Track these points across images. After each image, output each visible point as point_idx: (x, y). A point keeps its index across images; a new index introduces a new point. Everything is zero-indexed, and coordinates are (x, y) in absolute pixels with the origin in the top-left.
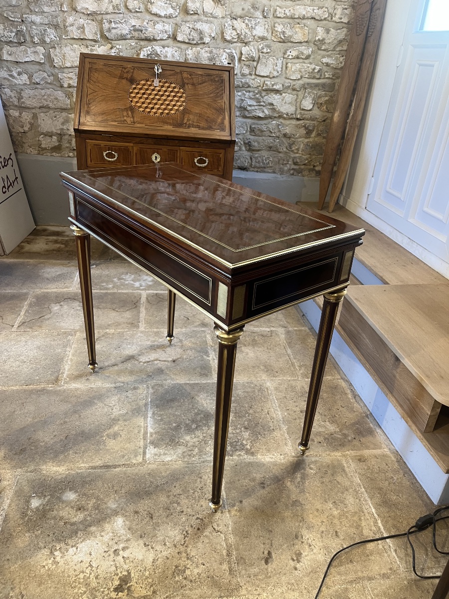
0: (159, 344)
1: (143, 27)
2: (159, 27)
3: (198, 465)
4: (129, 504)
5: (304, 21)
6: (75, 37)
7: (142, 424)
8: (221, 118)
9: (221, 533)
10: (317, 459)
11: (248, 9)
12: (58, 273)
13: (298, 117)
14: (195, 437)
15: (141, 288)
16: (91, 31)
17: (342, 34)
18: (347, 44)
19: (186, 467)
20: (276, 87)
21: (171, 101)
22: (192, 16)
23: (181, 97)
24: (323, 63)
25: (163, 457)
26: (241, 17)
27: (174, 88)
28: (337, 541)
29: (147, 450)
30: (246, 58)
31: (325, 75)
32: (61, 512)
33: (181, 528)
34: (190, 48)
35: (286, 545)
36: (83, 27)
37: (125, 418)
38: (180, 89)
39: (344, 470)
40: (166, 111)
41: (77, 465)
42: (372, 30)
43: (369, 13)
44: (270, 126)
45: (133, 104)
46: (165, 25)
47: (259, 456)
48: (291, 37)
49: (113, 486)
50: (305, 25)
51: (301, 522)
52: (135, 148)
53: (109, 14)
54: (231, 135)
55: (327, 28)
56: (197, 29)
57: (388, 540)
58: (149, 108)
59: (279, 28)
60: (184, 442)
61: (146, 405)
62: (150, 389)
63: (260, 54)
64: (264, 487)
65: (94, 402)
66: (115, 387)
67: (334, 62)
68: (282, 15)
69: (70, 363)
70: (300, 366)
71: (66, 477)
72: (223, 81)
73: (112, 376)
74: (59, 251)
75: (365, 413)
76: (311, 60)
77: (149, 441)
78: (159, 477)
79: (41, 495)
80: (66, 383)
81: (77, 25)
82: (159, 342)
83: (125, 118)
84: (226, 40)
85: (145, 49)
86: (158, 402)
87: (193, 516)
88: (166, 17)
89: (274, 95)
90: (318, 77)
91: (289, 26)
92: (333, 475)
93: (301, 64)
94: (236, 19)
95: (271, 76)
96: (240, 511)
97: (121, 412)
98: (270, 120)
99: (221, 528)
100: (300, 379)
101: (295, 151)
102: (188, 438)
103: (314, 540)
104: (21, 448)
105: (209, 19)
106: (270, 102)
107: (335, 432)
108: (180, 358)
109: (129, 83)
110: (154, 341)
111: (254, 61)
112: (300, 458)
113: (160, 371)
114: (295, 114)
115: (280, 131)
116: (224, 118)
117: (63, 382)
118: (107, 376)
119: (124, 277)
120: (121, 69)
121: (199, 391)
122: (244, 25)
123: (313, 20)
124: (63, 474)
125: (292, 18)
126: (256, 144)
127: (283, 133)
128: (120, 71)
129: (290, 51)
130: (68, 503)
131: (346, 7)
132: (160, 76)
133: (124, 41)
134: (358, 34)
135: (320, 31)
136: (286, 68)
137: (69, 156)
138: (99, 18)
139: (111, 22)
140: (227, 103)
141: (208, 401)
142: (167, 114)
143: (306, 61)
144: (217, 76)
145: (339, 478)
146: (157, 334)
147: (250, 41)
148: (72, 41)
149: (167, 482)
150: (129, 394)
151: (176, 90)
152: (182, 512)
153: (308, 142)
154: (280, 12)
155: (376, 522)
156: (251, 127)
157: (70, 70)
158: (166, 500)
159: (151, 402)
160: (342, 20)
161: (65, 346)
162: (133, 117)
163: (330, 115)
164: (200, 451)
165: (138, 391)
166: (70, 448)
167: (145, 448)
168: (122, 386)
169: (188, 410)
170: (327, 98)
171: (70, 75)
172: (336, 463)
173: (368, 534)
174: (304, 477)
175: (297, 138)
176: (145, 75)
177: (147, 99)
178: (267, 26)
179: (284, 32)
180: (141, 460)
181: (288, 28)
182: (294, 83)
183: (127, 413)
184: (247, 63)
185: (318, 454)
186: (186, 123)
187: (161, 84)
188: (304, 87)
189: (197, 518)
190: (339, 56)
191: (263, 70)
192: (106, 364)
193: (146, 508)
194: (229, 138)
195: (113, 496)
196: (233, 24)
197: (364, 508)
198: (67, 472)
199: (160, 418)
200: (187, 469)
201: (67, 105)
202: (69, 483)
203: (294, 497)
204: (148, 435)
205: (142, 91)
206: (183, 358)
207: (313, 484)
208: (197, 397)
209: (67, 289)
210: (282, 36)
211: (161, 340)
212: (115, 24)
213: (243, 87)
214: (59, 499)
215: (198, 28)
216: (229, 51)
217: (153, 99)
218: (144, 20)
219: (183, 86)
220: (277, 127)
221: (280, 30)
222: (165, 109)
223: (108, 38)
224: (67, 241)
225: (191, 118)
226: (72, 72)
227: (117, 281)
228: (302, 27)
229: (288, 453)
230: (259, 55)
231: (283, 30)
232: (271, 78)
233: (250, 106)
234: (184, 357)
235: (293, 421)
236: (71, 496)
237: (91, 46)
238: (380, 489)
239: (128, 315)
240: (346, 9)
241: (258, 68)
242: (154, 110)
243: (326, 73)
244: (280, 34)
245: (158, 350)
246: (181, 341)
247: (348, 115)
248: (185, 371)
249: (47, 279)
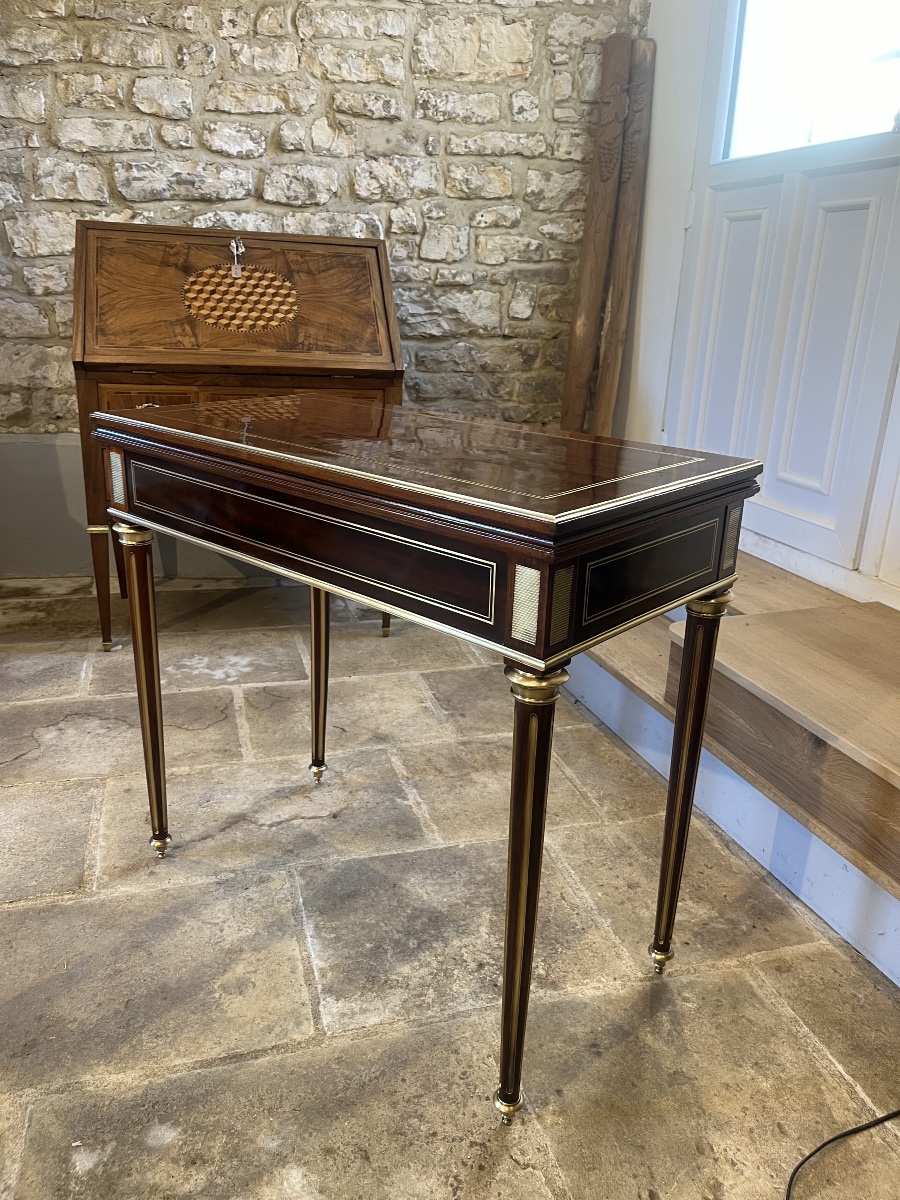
0: (293, 785)
1: (196, 176)
2: (228, 175)
3: (443, 1024)
4: (306, 1136)
5: (504, 160)
6: (58, 197)
7: (297, 952)
8: (370, 330)
9: (534, 1168)
10: (692, 978)
11: (398, 140)
12: (41, 668)
13: (507, 332)
14: (421, 966)
15: (230, 680)
16: (90, 183)
17: (574, 180)
18: (584, 198)
19: (418, 1033)
20: (462, 279)
21: (270, 303)
22: (291, 155)
23: (287, 296)
24: (543, 234)
25: (360, 1019)
26: (385, 155)
27: (273, 279)
28: (786, 1143)
29: (321, 1008)
30: (400, 228)
31: (549, 255)
32: (149, 1175)
33: (440, 1170)
34: (291, 213)
35: (682, 1173)
36: (73, 178)
37: (255, 944)
38: (284, 281)
39: (754, 995)
40: (262, 323)
41: (167, 1062)
42: (630, 170)
43: (620, 139)
44: (454, 352)
45: (193, 311)
46: (240, 171)
47: (570, 989)
48: (481, 188)
49: (261, 1100)
50: (505, 168)
51: (699, 1115)
52: (201, 395)
53: (126, 151)
54: (393, 361)
55: (546, 170)
56: (303, 178)
57: (888, 1124)
58: (226, 318)
59: (458, 174)
60: (400, 979)
61: (295, 912)
62: (297, 878)
63: (426, 220)
64: (599, 1054)
65: (176, 920)
66: (218, 883)
67: (562, 232)
68: (462, 150)
69: (103, 844)
70: (600, 799)
71: (145, 1094)
72: (365, 265)
73: (206, 861)
74: (34, 625)
75: (758, 874)
76: (521, 229)
77: (320, 987)
78: (362, 1064)
79: (93, 1142)
80: (104, 887)
81: (60, 174)
82: (293, 782)
83: (179, 338)
84: (358, 198)
85: (200, 217)
86: (320, 903)
87: (462, 1140)
88: (240, 156)
89: (458, 295)
90: (536, 258)
91: (476, 169)
92: (735, 1008)
93: (504, 237)
94: (376, 159)
95: (450, 260)
96: (562, 1112)
97: (243, 934)
98: (453, 341)
99: (532, 1157)
100: (607, 823)
101: (506, 397)
102: (406, 970)
103: (739, 1150)
104: (23, 1042)
105: (324, 159)
106: (450, 306)
107: (711, 919)
108: (346, 808)
109: (182, 274)
110: (282, 781)
111: (414, 233)
112: (657, 981)
113: (309, 840)
114: (500, 327)
115: (473, 361)
116: (376, 331)
117: (95, 885)
118: (194, 862)
119: (188, 663)
120: (163, 248)
121: (404, 870)
122: (391, 171)
123: (518, 158)
124: (137, 1086)
125: (481, 154)
126: (429, 387)
127: (479, 364)
128: (162, 253)
129: (481, 213)
130: (163, 1152)
131: (577, 131)
132: (241, 259)
133: (157, 205)
134: (605, 178)
135: (533, 177)
136: (477, 244)
137: (47, 432)
138: (106, 159)
139: (130, 166)
140: (379, 303)
141: (430, 889)
142: (264, 327)
143: (512, 231)
144: (354, 256)
145: (750, 1013)
146: (284, 766)
147: (405, 199)
148: (51, 206)
149: (383, 1073)
150: (253, 892)
151: (277, 283)
152: (435, 1134)
153: (528, 378)
154: (457, 145)
155: (852, 1092)
156: (417, 355)
157: (49, 261)
158: (389, 1112)
159: (304, 903)
160: (571, 157)
161: (86, 811)
162: (195, 336)
163: (565, 327)
164: (440, 994)
165: (271, 885)
166: (142, 1027)
167: (316, 1003)
168: (233, 879)
169: (391, 912)
170: (556, 297)
171: (48, 271)
172: (733, 982)
173: (845, 1119)
174: (677, 1020)
175: (506, 372)
176: (211, 257)
177: (220, 301)
178: (434, 171)
179: (467, 180)
180: (312, 1032)
181: (475, 173)
182: (494, 271)
183: (257, 933)
184: (402, 238)
185: (690, 968)
186: (302, 343)
187: (246, 274)
188: (513, 277)
189: (472, 1144)
190: (571, 221)
191: (431, 249)
192: (187, 837)
193: (348, 1137)
194: (390, 368)
195: (265, 1123)
196: (371, 167)
197: (818, 1064)
198: (146, 1083)
199: (333, 936)
200: (421, 1038)
201: (43, 329)
202: (156, 1106)
203: (668, 1064)
204: (316, 974)
205: (209, 288)
206: (352, 808)
207: (700, 1032)
208: (403, 883)
209: (67, 697)
210: (464, 187)
211: (295, 777)
212: (139, 171)
213: (397, 281)
214: (140, 1146)
215: (305, 176)
216: (367, 216)
217: (233, 301)
218: (196, 164)
219: (289, 276)
220: (468, 354)
221: (459, 177)
222: (258, 319)
223: (125, 198)
224: (49, 604)
225: (311, 332)
226: (52, 265)
227: (174, 671)
228: (500, 170)
229: (629, 973)
230: (425, 224)
231: (466, 176)
232: (449, 264)
233: (413, 315)
234: (355, 805)
235: (620, 908)
236: (166, 1135)
237: (90, 213)
238: (839, 1022)
239: (212, 734)
240: (577, 135)
241: (424, 246)
242: (236, 322)
243: (551, 252)
244: (460, 184)
245: (293, 797)
246: (339, 775)
247: (602, 321)
248: (365, 832)
249: (19, 680)
